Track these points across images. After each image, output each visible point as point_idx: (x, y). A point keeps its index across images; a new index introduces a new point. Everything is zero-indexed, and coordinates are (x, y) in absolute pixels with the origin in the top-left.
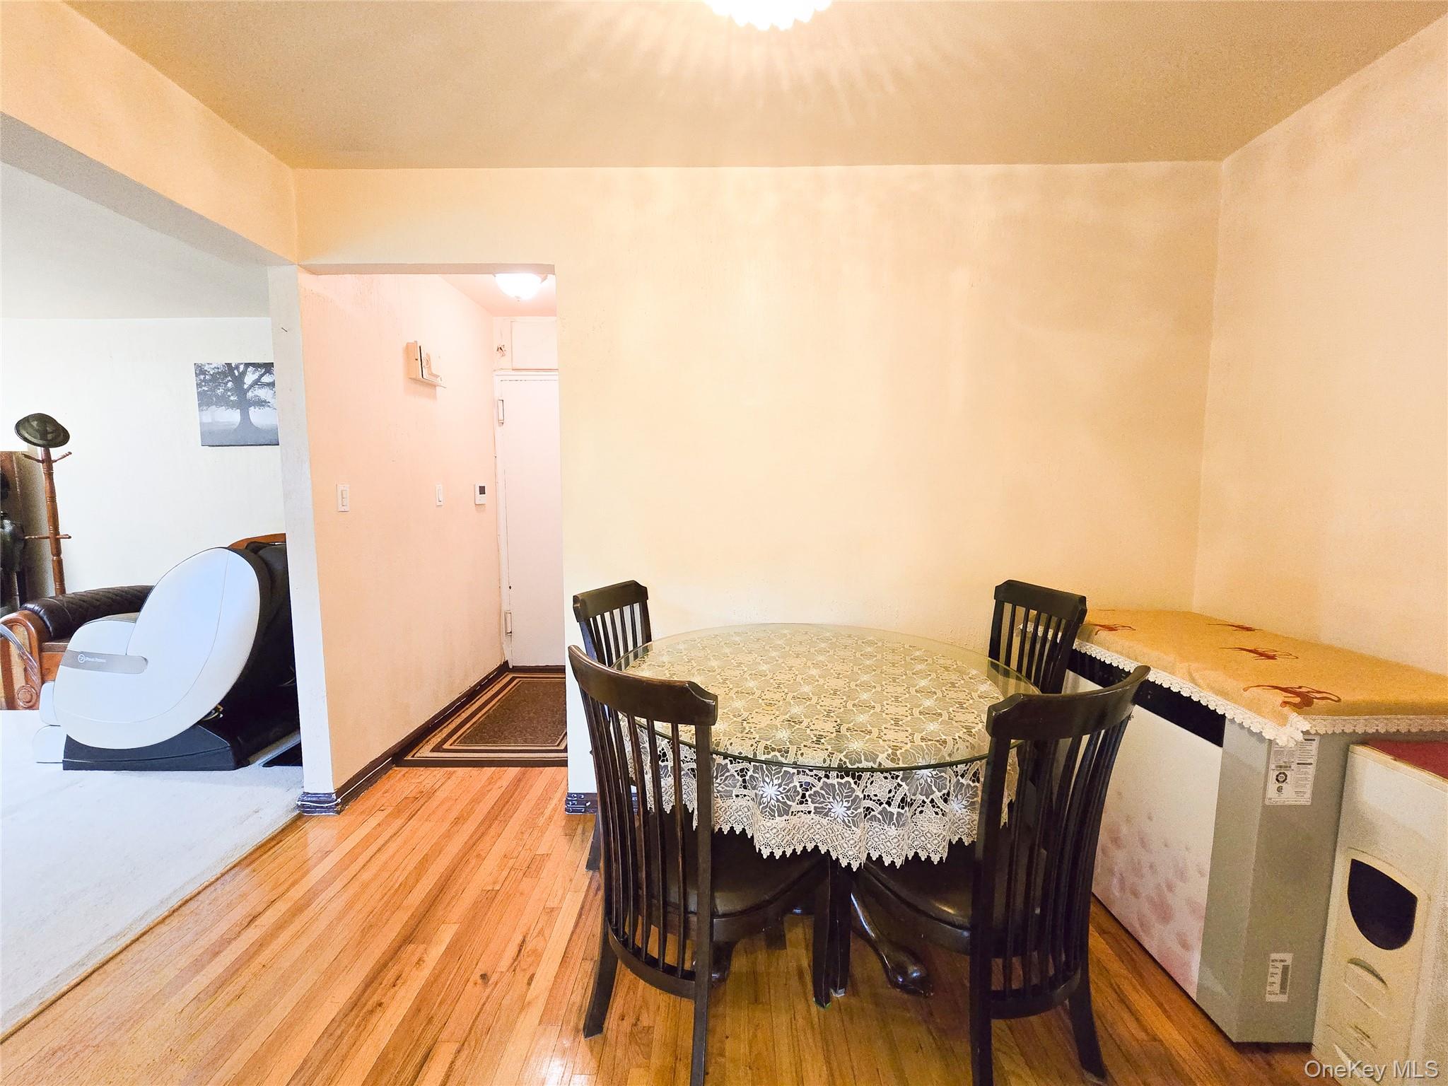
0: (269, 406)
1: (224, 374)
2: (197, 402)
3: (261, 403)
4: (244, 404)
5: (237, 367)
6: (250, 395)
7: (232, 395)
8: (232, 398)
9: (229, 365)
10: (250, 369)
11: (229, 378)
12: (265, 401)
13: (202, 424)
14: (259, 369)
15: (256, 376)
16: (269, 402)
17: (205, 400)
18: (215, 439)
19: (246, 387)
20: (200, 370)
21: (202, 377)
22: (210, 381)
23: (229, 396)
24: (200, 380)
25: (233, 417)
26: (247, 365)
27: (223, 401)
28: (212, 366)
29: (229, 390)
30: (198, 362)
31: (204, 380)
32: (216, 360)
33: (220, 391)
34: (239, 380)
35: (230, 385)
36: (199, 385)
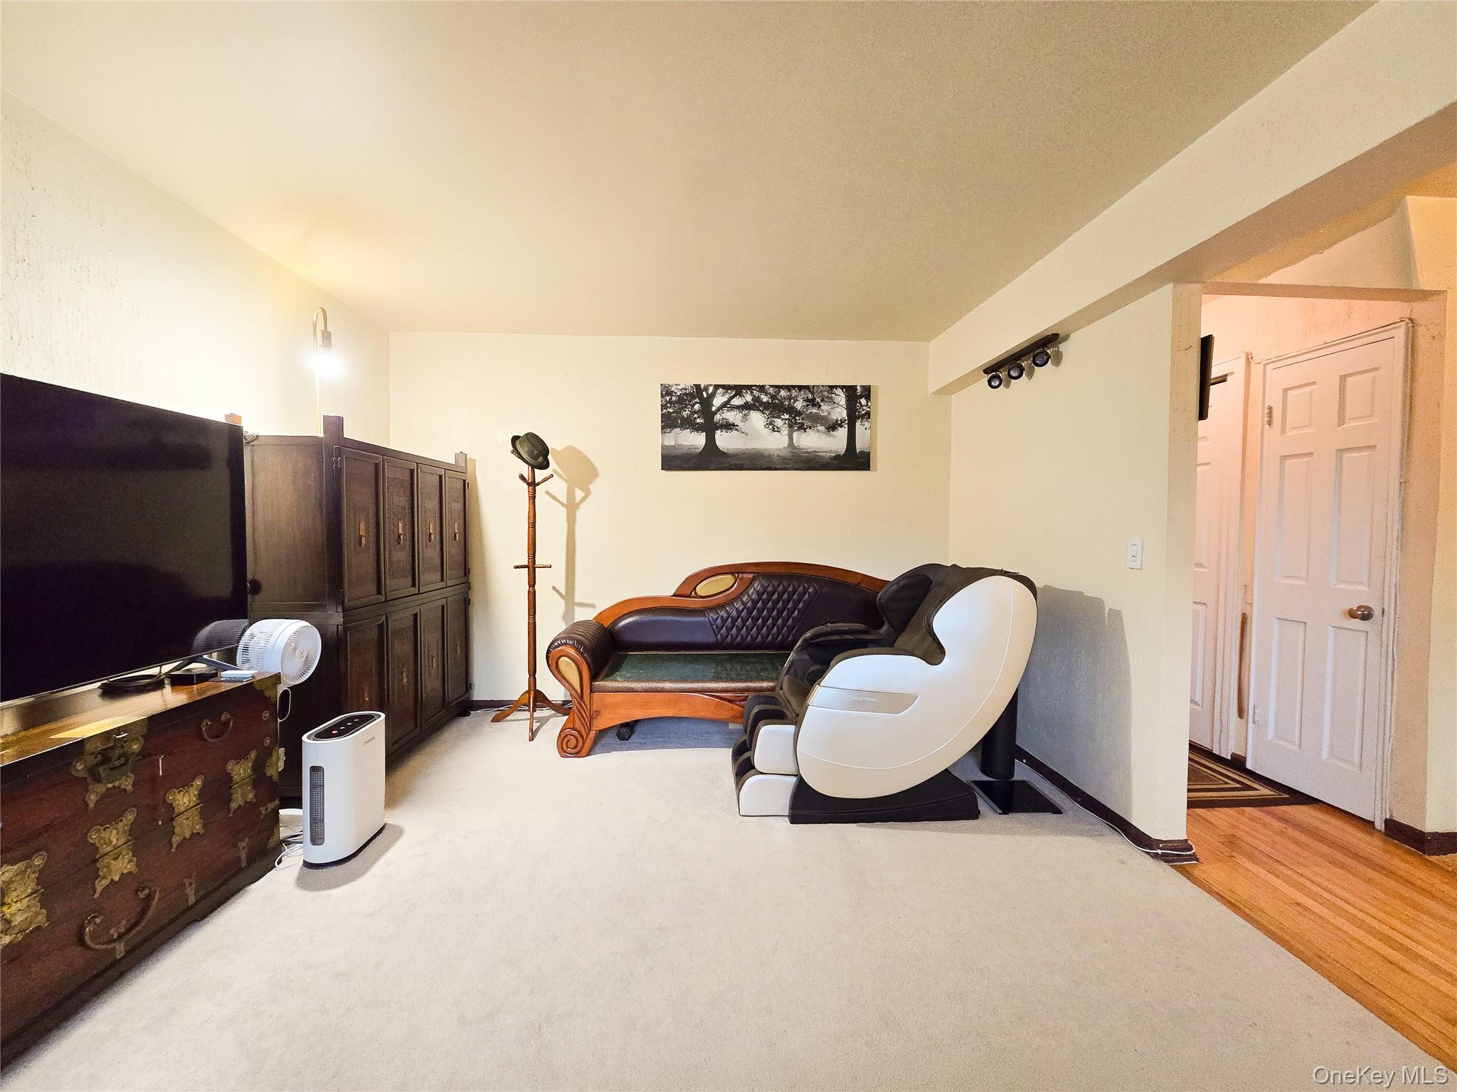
0: (737, 430)
1: (692, 396)
2: (660, 424)
3: (729, 426)
4: (710, 428)
5: (706, 389)
6: (717, 417)
7: (699, 417)
8: (698, 421)
9: (698, 386)
10: (720, 390)
11: (697, 400)
12: (733, 425)
13: (663, 447)
14: (729, 391)
15: (725, 399)
16: (737, 426)
17: (669, 423)
18: (673, 461)
19: (714, 409)
20: (666, 391)
21: (668, 398)
22: (675, 402)
23: (695, 418)
24: (666, 401)
25: (697, 440)
26: (717, 387)
27: (689, 424)
28: (680, 387)
29: (695, 412)
30: (666, 382)
31: (670, 401)
32: (683, 380)
33: (685, 414)
34: (707, 403)
35: (697, 407)
36: (663, 407)
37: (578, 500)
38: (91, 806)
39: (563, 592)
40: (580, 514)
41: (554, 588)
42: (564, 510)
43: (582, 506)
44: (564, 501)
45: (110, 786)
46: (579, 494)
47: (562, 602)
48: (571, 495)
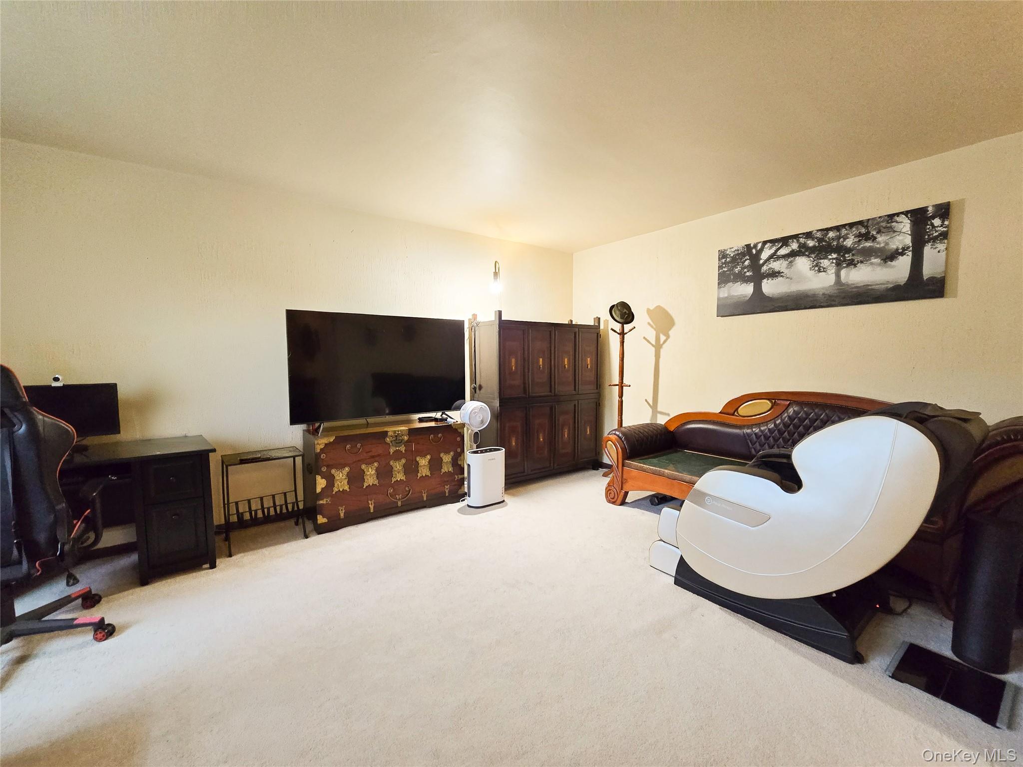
0: (782, 276)
1: (743, 254)
2: (717, 281)
3: (774, 274)
4: (758, 277)
5: (755, 246)
6: (765, 268)
7: (748, 271)
8: (748, 274)
9: (748, 246)
10: (768, 245)
11: (747, 257)
12: (779, 272)
13: (719, 299)
14: (777, 244)
15: (772, 251)
16: (782, 272)
17: (724, 279)
18: (730, 309)
19: (761, 262)
20: (723, 255)
21: (723, 260)
22: (729, 262)
23: (745, 273)
24: (722, 263)
25: (747, 290)
26: (765, 243)
27: (741, 278)
28: (733, 250)
29: (745, 268)
30: (722, 248)
31: (725, 263)
32: (735, 244)
33: (736, 270)
34: (755, 258)
35: (747, 263)
36: (720, 267)
37: (661, 342)
38: (391, 453)
39: (651, 403)
40: (663, 352)
41: (646, 400)
42: (654, 349)
43: (664, 346)
44: (654, 343)
45: (397, 448)
46: (663, 338)
47: (651, 410)
48: (658, 339)
